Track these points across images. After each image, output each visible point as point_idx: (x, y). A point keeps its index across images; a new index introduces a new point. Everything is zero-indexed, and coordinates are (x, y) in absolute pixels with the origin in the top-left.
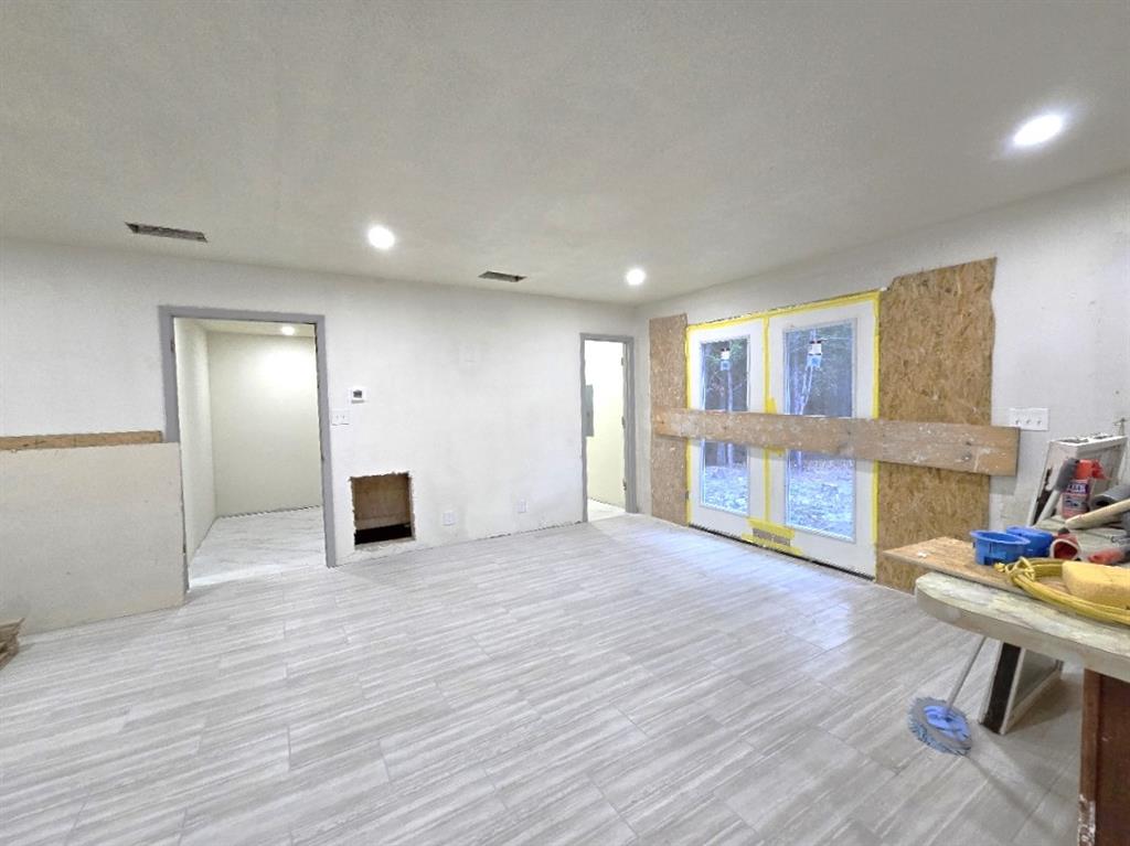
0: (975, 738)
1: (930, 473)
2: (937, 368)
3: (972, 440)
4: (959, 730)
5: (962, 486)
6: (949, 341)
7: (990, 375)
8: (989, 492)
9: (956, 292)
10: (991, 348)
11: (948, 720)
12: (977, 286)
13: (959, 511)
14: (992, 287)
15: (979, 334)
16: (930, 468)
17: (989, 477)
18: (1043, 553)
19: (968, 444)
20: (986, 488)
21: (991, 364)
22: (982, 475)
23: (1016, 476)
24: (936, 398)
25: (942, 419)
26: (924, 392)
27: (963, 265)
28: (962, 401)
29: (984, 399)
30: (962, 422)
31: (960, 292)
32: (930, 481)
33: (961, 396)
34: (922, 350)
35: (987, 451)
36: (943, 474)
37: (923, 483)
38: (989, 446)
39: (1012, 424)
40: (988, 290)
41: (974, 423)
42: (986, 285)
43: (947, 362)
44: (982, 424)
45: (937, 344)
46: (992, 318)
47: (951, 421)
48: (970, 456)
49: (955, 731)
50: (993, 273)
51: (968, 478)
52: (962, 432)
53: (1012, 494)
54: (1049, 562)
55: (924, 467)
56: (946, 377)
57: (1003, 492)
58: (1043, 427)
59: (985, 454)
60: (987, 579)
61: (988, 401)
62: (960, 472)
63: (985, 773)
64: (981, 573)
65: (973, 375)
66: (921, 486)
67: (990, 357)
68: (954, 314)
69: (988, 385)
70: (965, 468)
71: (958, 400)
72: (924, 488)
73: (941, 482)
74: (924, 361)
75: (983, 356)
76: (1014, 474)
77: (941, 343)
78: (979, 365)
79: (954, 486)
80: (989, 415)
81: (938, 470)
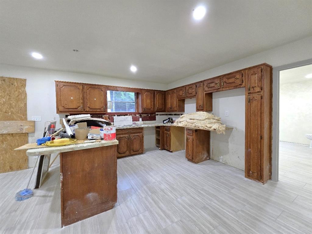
0: (34, 192)
1: (9, 135)
2: (10, 105)
3: (22, 125)
4: (30, 192)
5: (20, 137)
6: (14, 98)
7: (26, 108)
8: (28, 137)
9: (15, 85)
10: (26, 101)
11: (27, 192)
12: (21, 85)
13: (20, 144)
14: (25, 86)
15: (22, 98)
16: (9, 134)
17: (28, 133)
18: (49, 140)
19: (22, 126)
20: (27, 136)
21: (26, 105)
22: (26, 133)
23: (35, 132)
24: (10, 114)
25: (13, 119)
26: (5, 112)
27: (17, 79)
28: (19, 115)
29: (25, 114)
30: (19, 120)
31: (16, 85)
32: (9, 138)
33: (18, 113)
34: (4, 100)
35: (27, 127)
36: (14, 135)
37: (7, 139)
38: (27, 126)
39: (33, 120)
40: (24, 86)
41: (23, 120)
42: (24, 85)
43: (13, 104)
44: (25, 120)
45: (9, 99)
46: (26, 94)
47: (15, 120)
48: (22, 129)
49: (29, 193)
50: (25, 83)
51: (22, 135)
52: (19, 123)
53: (34, 137)
54: (51, 141)
55: (7, 134)
56: (13, 108)
57: (32, 137)
58: (40, 120)
59: (26, 128)
60: (41, 147)
61: (26, 114)
62: (19, 133)
63: (38, 196)
64: (40, 146)
65: (21, 108)
66: (6, 140)
67: (26, 104)
68: (15, 91)
69: (26, 111)
70: (21, 132)
71: (18, 114)
72: (7, 140)
73: (13, 138)
74: (5, 103)
75: (24, 103)
76: (34, 132)
77: (11, 98)
78: (23, 105)
79: (17, 138)
80: (27, 118)
81: (12, 134)
